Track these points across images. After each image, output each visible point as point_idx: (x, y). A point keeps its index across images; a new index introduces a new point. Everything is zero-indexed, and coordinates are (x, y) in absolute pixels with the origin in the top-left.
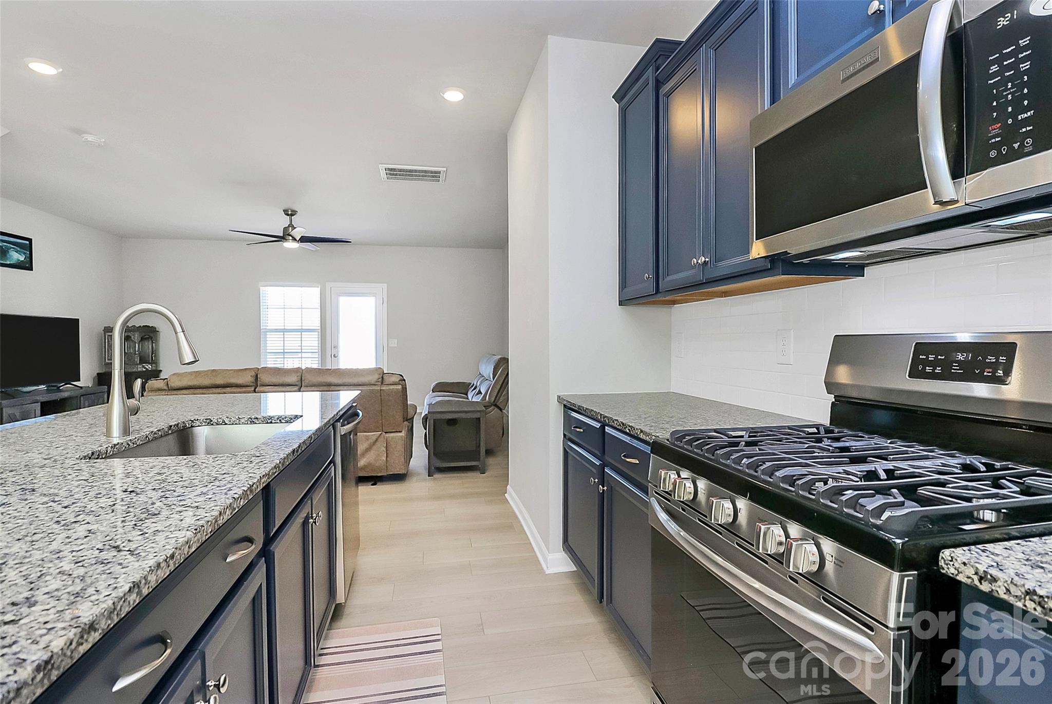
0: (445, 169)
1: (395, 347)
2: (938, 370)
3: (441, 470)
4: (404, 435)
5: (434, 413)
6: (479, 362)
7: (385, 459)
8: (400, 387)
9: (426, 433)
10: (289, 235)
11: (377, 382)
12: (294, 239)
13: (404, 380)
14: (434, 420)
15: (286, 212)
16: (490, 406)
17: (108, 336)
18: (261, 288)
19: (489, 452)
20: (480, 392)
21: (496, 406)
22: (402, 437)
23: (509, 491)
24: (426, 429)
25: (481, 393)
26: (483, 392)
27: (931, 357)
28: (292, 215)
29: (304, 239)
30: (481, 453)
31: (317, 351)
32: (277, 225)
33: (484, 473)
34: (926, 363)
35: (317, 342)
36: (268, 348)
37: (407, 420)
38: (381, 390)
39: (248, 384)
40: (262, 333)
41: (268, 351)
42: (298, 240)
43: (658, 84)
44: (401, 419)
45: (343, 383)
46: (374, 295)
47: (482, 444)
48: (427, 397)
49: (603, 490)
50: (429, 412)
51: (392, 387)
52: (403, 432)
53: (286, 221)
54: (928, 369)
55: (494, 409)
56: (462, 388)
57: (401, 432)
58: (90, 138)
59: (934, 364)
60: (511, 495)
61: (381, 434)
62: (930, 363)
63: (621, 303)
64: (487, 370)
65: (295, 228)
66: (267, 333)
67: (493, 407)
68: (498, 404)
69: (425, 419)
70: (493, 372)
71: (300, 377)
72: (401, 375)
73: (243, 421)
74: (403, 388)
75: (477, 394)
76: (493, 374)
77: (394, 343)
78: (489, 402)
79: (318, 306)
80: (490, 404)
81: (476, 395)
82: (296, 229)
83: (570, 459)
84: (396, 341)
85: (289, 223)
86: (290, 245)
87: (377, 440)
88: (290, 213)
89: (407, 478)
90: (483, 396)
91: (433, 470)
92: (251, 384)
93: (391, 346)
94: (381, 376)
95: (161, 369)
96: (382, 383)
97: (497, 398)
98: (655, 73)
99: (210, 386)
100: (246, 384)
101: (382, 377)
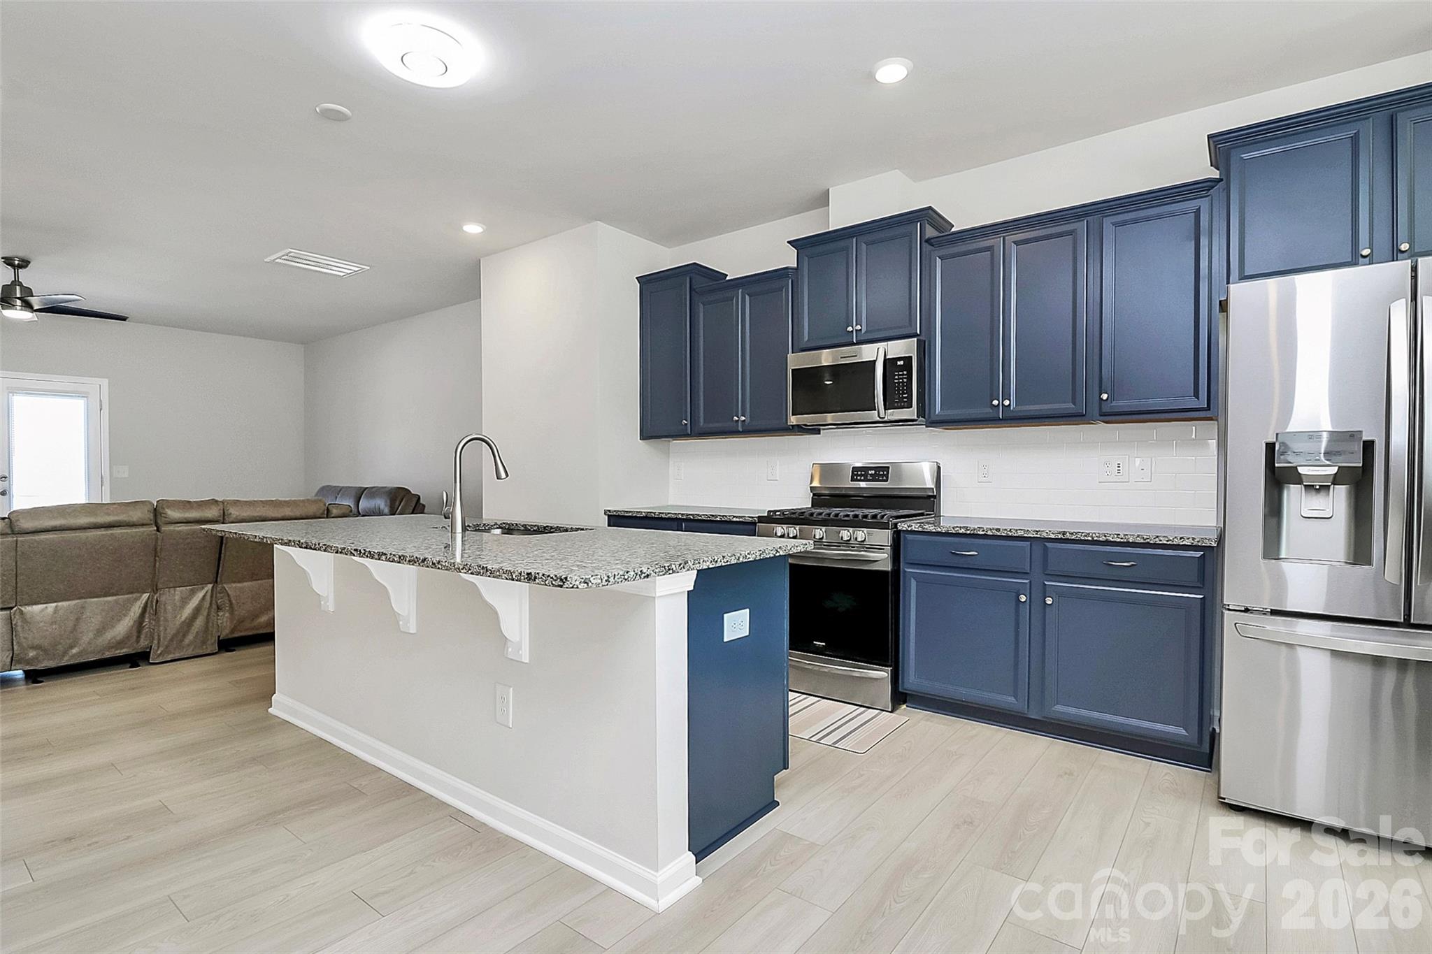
1: (125, 478)
2: (862, 478)
10: (17, 298)
27: (859, 473)
28: (19, 267)
34: (857, 475)
39: (145, 522)
45: (283, 517)
54: (859, 478)
59: (861, 475)
62: (859, 475)
63: (642, 438)
71: (222, 512)
77: (122, 472)
84: (127, 468)
86: (16, 314)
88: (16, 263)
92: (149, 522)
96: (328, 516)
98: (692, 285)
99: (87, 526)
100: (141, 522)
101: (328, 509)
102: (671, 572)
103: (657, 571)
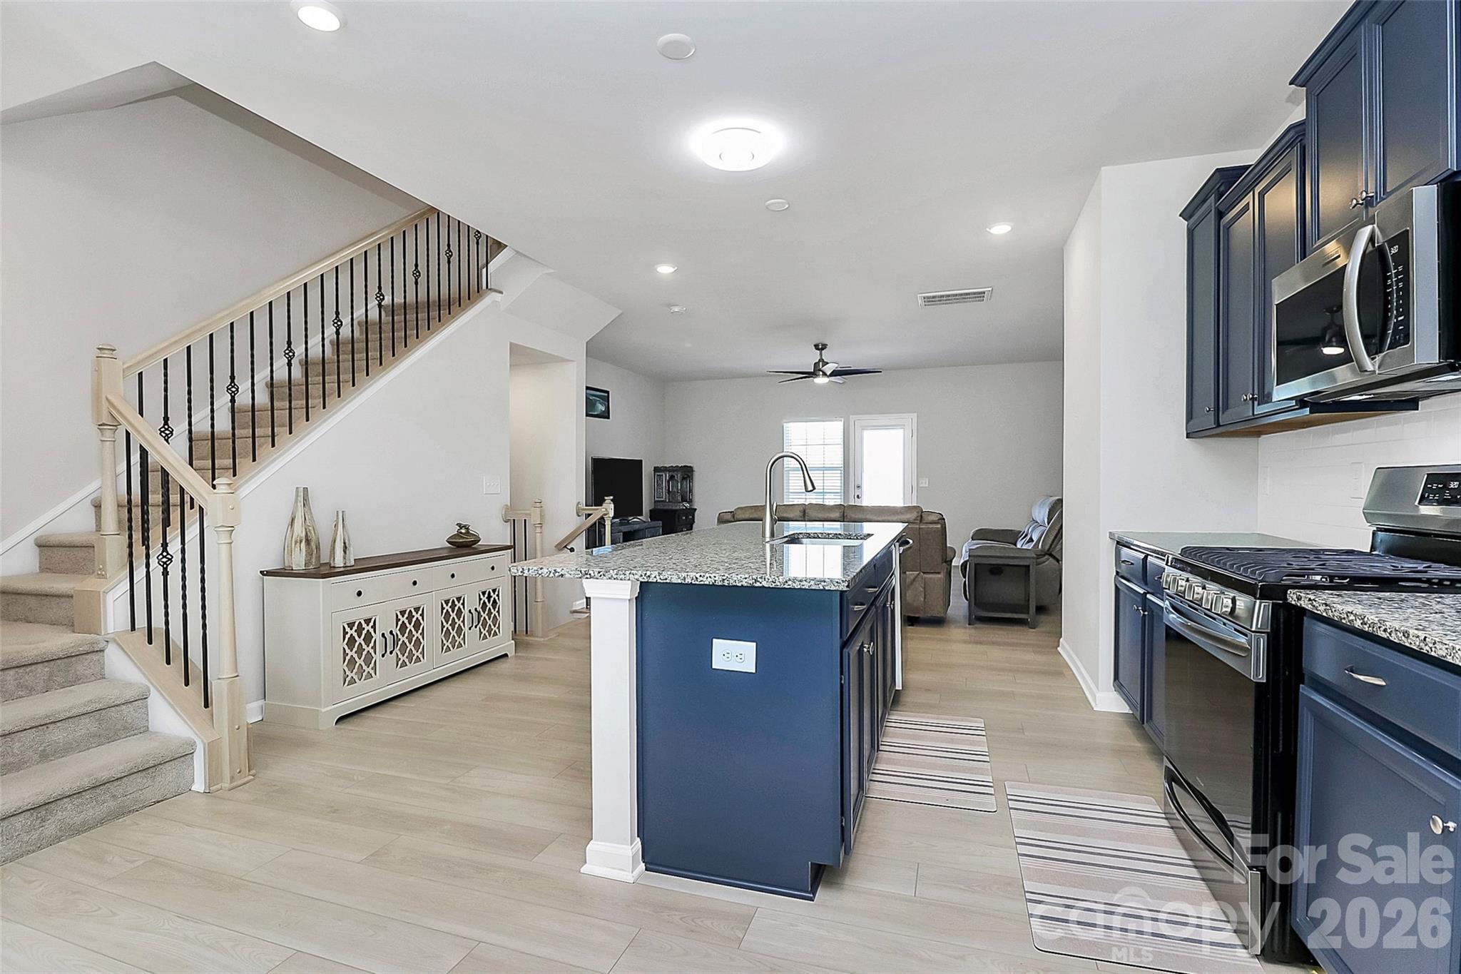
0: (990, 289)
1: (926, 487)
3: (981, 620)
4: (943, 577)
5: (974, 556)
6: (1031, 507)
7: (922, 599)
8: (939, 526)
9: (965, 581)
10: (820, 370)
11: (915, 520)
12: (825, 374)
13: (944, 519)
14: (976, 565)
15: (816, 347)
16: (1044, 555)
17: (658, 475)
18: (785, 424)
19: (1041, 609)
20: (1031, 540)
21: (1051, 555)
22: (940, 578)
23: (1062, 645)
24: (965, 577)
25: (1033, 541)
26: (1035, 539)
27: (1435, 485)
28: (822, 349)
29: (835, 373)
30: (1031, 609)
31: (839, 491)
32: (808, 359)
33: (1034, 628)
35: (840, 481)
36: (790, 487)
37: (946, 562)
38: (919, 528)
40: (785, 472)
41: (791, 491)
42: (828, 374)
43: (1220, 215)
44: (940, 560)
46: (902, 426)
47: (1032, 595)
48: (966, 544)
49: (1144, 615)
50: (969, 556)
51: (931, 526)
52: (942, 573)
53: (816, 356)
54: (1431, 497)
55: (1048, 559)
56: (1011, 536)
57: (939, 573)
58: (676, 309)
59: (1436, 491)
60: (1065, 648)
61: (918, 574)
62: (1432, 491)
63: (1188, 436)
64: (1041, 514)
65: (827, 363)
66: (790, 472)
67: (1047, 557)
68: (1053, 553)
69: (964, 566)
70: (1049, 516)
71: (842, 514)
72: (940, 514)
73: (831, 536)
74: (942, 527)
75: (1028, 542)
76: (1048, 518)
77: (925, 483)
78: (1041, 551)
79: (841, 441)
80: (1043, 553)
81: (1026, 543)
82: (828, 365)
83: (1122, 595)
84: (927, 480)
85: (819, 358)
86: (821, 380)
87: (914, 580)
88: (820, 347)
89: (945, 625)
90: (1035, 544)
91: (976, 619)
93: (921, 486)
94: (920, 514)
95: (695, 507)
96: (921, 521)
97: (1053, 546)
98: (1215, 204)
101: (921, 516)
102: (588, 576)
103: (572, 573)
